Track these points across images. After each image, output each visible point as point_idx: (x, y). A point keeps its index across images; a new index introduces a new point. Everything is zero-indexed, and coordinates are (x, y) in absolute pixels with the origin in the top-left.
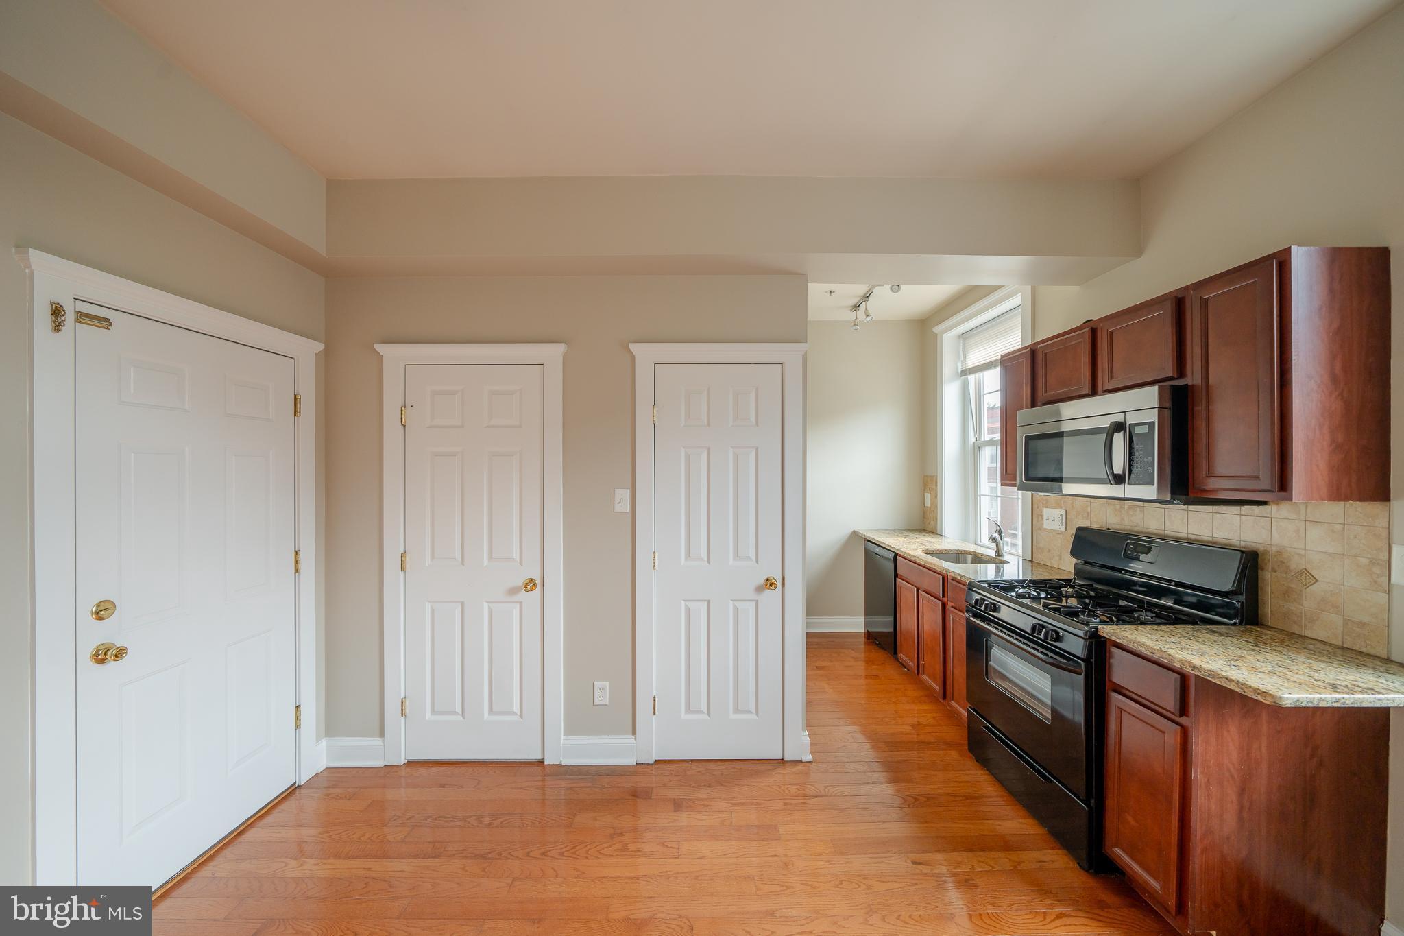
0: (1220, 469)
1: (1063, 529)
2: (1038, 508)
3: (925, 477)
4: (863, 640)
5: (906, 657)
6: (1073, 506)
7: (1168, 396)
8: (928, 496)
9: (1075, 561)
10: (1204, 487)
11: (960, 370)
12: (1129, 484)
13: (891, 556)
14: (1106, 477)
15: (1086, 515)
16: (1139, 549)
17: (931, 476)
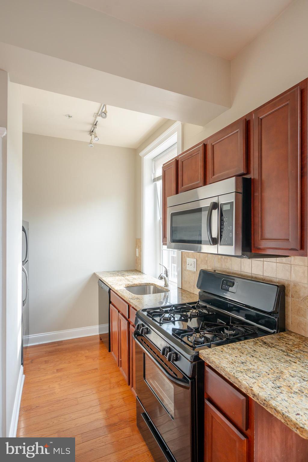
0: (267, 235)
1: (195, 270)
2: (184, 257)
3: (136, 239)
4: (98, 340)
5: (114, 354)
6: (200, 257)
7: (241, 185)
8: (137, 250)
9: (199, 290)
10: (260, 247)
11: (153, 179)
12: (220, 245)
13: (108, 289)
14: (208, 240)
15: (205, 262)
16: (229, 284)
17: (138, 239)
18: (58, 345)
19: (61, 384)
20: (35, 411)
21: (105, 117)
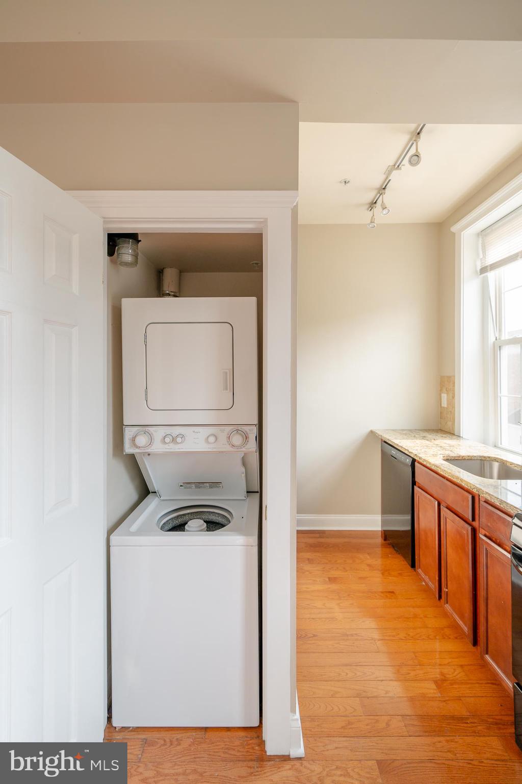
3: (442, 378)
4: (379, 540)
5: (426, 575)
8: (444, 396)
11: (479, 270)
13: (409, 461)
17: (448, 377)
18: (320, 537)
19: (341, 604)
20: (313, 642)
21: (418, 163)
